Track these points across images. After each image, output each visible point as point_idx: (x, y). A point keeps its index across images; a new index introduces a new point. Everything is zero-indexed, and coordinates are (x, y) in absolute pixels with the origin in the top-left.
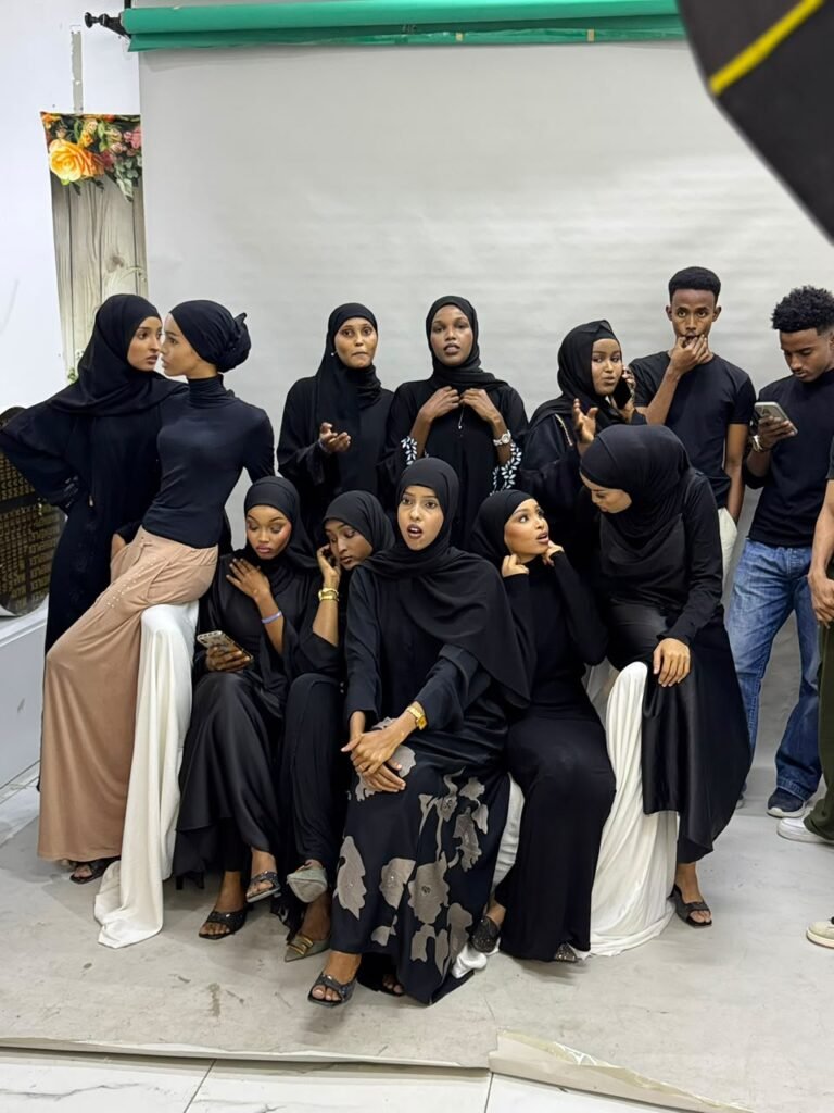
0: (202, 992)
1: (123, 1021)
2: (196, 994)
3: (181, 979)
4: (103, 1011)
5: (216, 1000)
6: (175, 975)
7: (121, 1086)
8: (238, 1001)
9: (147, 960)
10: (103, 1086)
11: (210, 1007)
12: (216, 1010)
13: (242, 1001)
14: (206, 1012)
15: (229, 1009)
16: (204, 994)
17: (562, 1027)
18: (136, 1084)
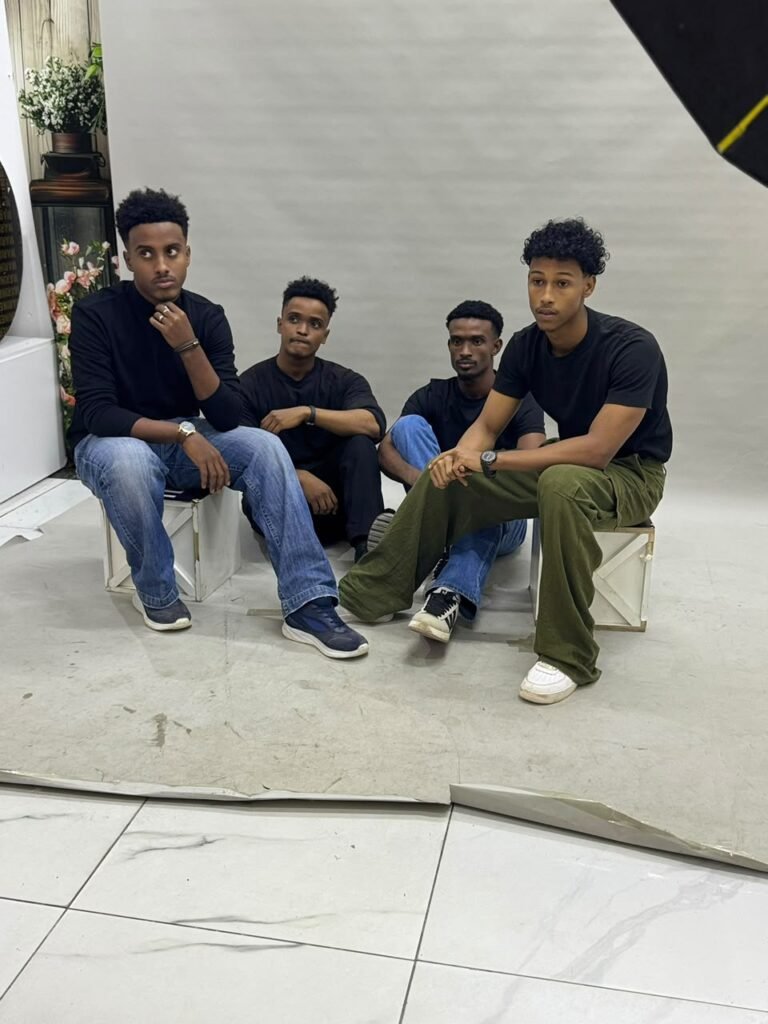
0: (147, 722)
1: (59, 750)
2: (140, 724)
3: (127, 709)
4: (38, 742)
5: (161, 731)
6: (120, 705)
7: (48, 816)
8: (185, 731)
9: (92, 691)
10: (28, 817)
11: (155, 737)
12: (160, 740)
13: (189, 731)
14: (149, 742)
15: (175, 739)
16: (150, 724)
17: (530, 761)
18: (64, 815)
